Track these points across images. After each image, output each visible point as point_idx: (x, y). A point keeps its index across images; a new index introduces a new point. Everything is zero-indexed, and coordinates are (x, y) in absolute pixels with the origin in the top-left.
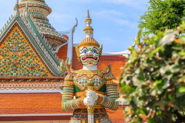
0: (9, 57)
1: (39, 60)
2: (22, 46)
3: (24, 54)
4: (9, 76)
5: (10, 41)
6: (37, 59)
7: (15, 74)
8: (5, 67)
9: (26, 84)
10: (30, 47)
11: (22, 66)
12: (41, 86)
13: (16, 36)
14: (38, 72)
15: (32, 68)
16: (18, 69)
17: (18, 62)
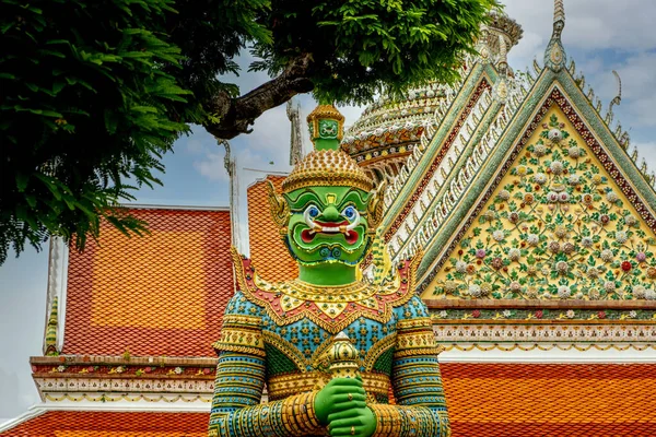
0: (536, 224)
1: (649, 235)
2: (582, 181)
3: (590, 213)
4: (545, 300)
5: (534, 162)
6: (642, 235)
7: (568, 289)
8: (524, 261)
9: (616, 328)
10: (610, 185)
11: (587, 257)
13: (556, 140)
14: (648, 281)
15: (626, 267)
16: (575, 271)
17: (572, 242)
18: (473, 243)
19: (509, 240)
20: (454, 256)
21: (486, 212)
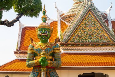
0: (86, 30)
1: (104, 32)
2: (94, 23)
3: (95, 29)
4: (87, 43)
5: (86, 20)
6: (103, 32)
7: (91, 41)
8: (84, 36)
9: (98, 47)
10: (98, 24)
11: (94, 36)
12: (107, 48)
13: (90, 17)
14: (104, 39)
15: (101, 37)
16: (92, 38)
17: (92, 33)
18: (76, 34)
19: (82, 33)
20: (73, 36)
21: (78, 29)
